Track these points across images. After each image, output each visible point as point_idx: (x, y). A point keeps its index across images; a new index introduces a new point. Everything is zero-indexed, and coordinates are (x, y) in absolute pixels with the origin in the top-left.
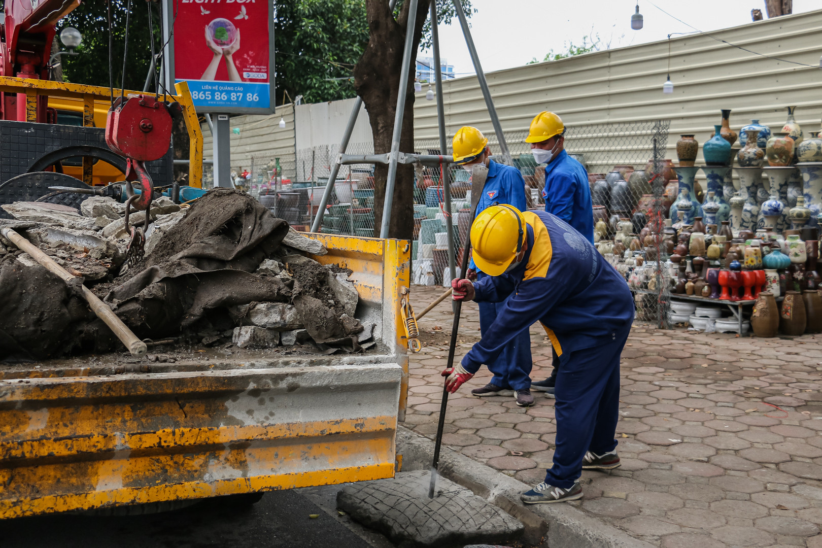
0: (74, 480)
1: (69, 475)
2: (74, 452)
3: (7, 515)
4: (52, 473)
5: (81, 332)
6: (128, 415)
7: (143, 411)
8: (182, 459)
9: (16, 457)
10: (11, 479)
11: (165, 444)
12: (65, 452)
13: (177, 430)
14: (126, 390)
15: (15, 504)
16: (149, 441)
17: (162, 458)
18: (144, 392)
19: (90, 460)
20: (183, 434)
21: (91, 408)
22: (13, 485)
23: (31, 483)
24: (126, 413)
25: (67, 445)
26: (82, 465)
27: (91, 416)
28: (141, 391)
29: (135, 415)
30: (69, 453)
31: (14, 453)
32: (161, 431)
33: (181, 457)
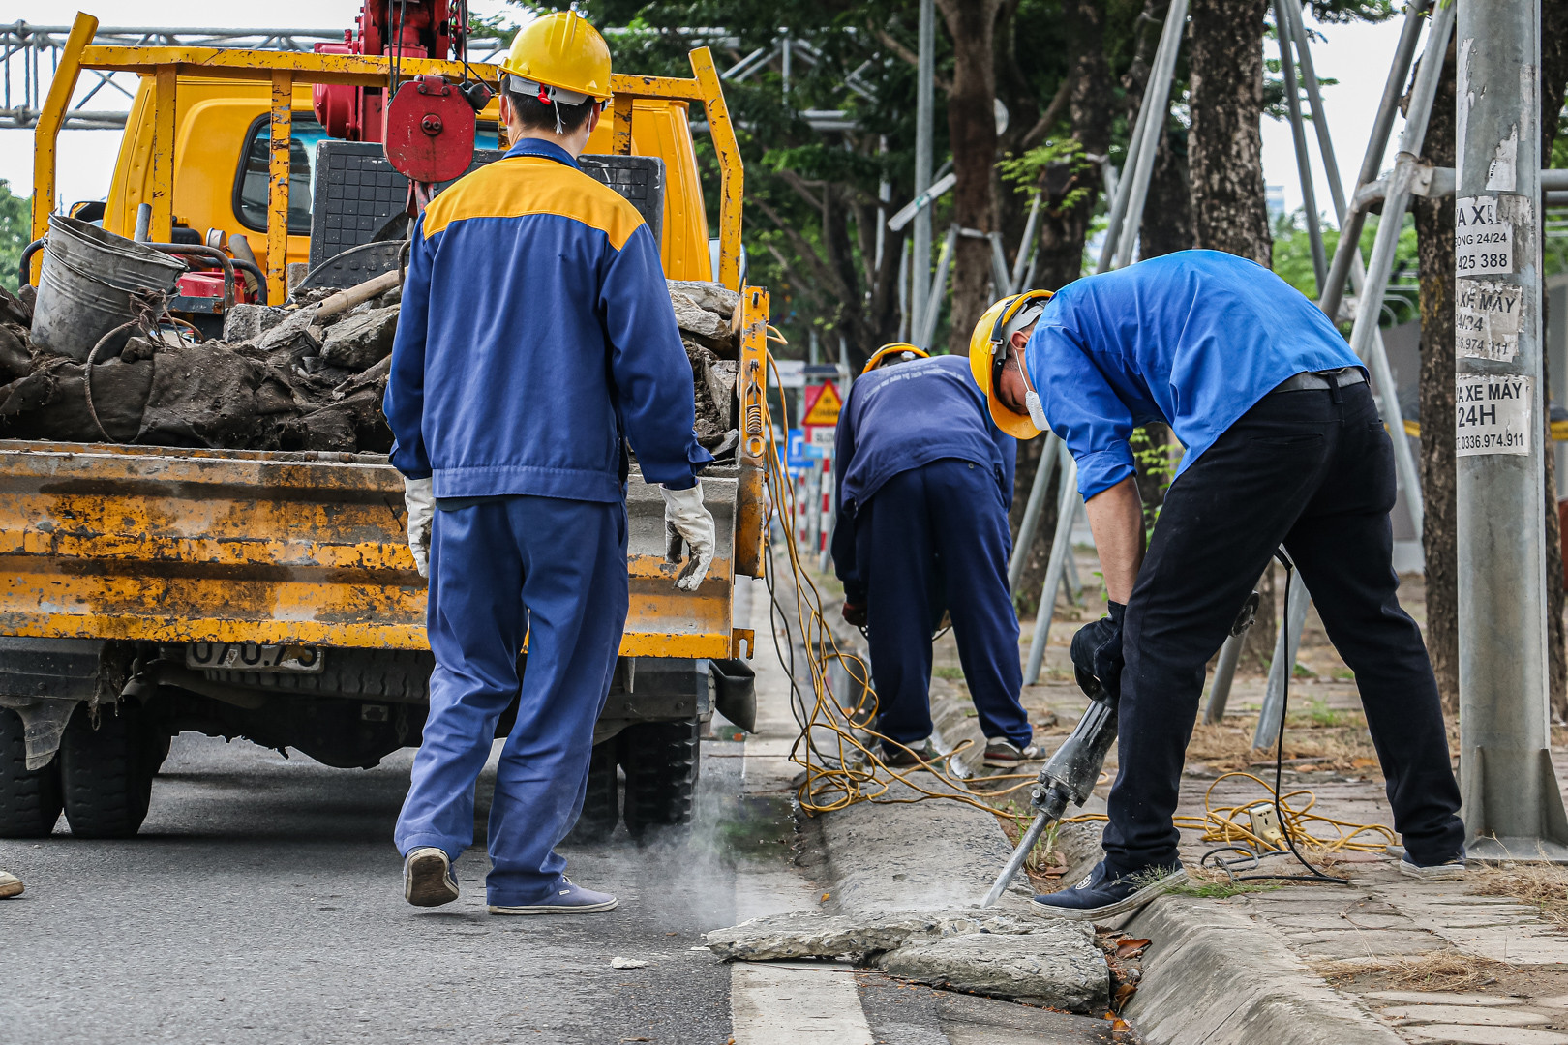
0: (246, 604)
1: (240, 596)
2: (243, 561)
3: (158, 636)
4: (219, 592)
5: (281, 427)
6: (321, 519)
7: (342, 517)
8: (398, 594)
9: (168, 559)
10: (167, 592)
11: (369, 565)
12: (232, 560)
13: (385, 546)
14: (312, 479)
15: (168, 623)
16: (346, 556)
17: (369, 589)
18: (337, 484)
19: (268, 579)
20: (394, 552)
21: (270, 505)
22: (168, 600)
23: (192, 601)
24: (318, 517)
25: (234, 550)
26: (258, 585)
27: (270, 516)
28: (333, 483)
29: (330, 521)
30: (237, 561)
31: (167, 552)
32: (362, 544)
33: (397, 589)
